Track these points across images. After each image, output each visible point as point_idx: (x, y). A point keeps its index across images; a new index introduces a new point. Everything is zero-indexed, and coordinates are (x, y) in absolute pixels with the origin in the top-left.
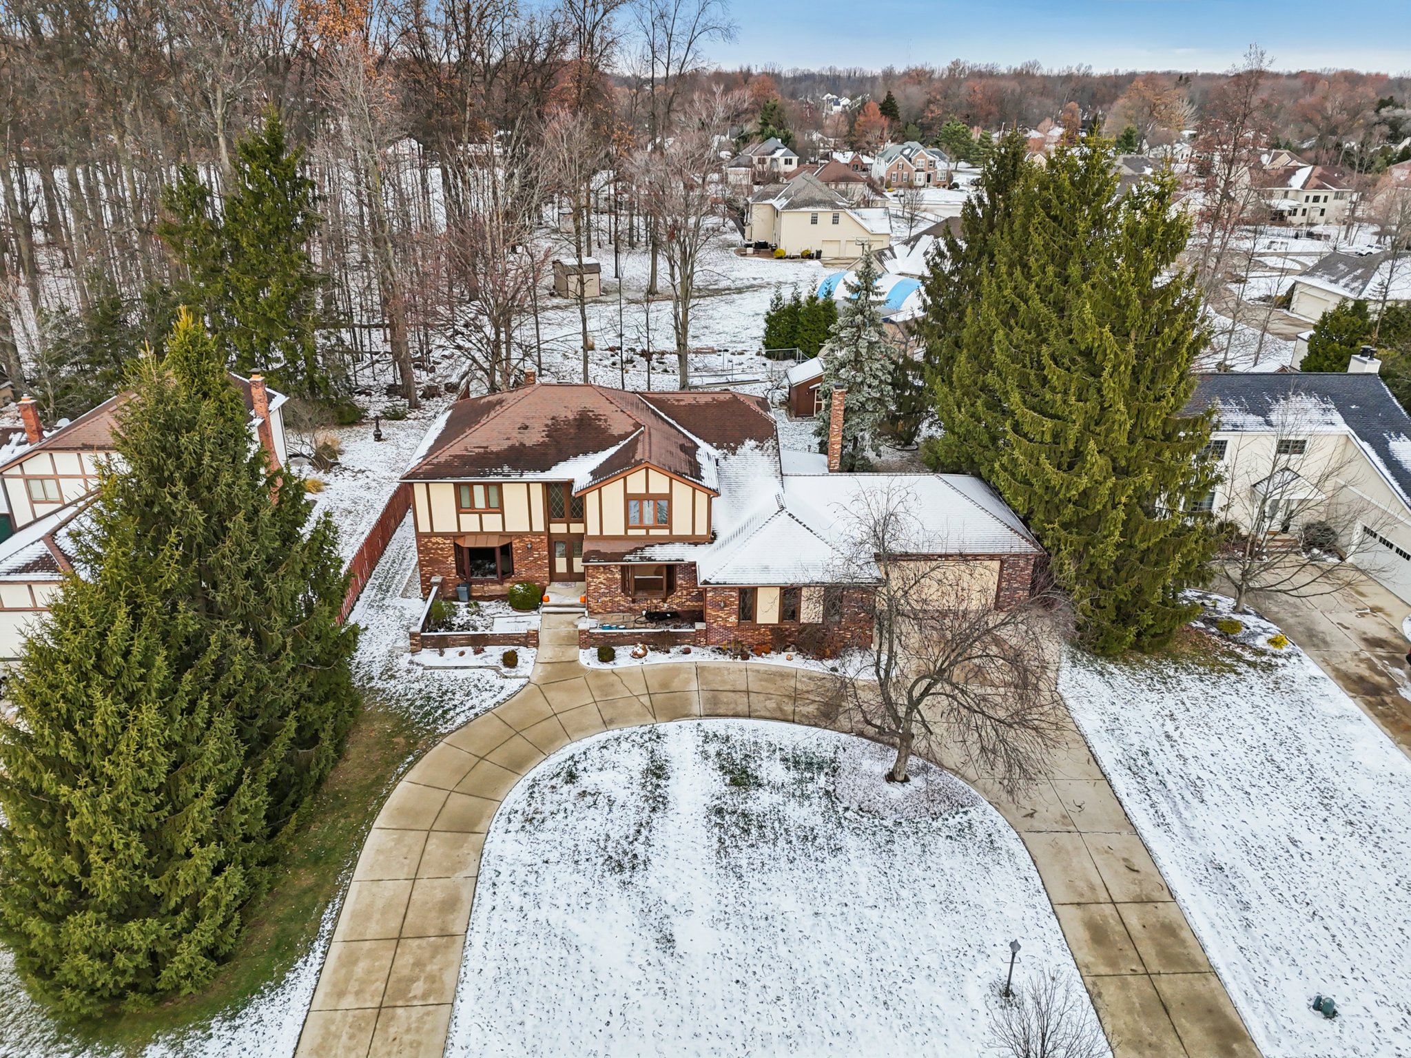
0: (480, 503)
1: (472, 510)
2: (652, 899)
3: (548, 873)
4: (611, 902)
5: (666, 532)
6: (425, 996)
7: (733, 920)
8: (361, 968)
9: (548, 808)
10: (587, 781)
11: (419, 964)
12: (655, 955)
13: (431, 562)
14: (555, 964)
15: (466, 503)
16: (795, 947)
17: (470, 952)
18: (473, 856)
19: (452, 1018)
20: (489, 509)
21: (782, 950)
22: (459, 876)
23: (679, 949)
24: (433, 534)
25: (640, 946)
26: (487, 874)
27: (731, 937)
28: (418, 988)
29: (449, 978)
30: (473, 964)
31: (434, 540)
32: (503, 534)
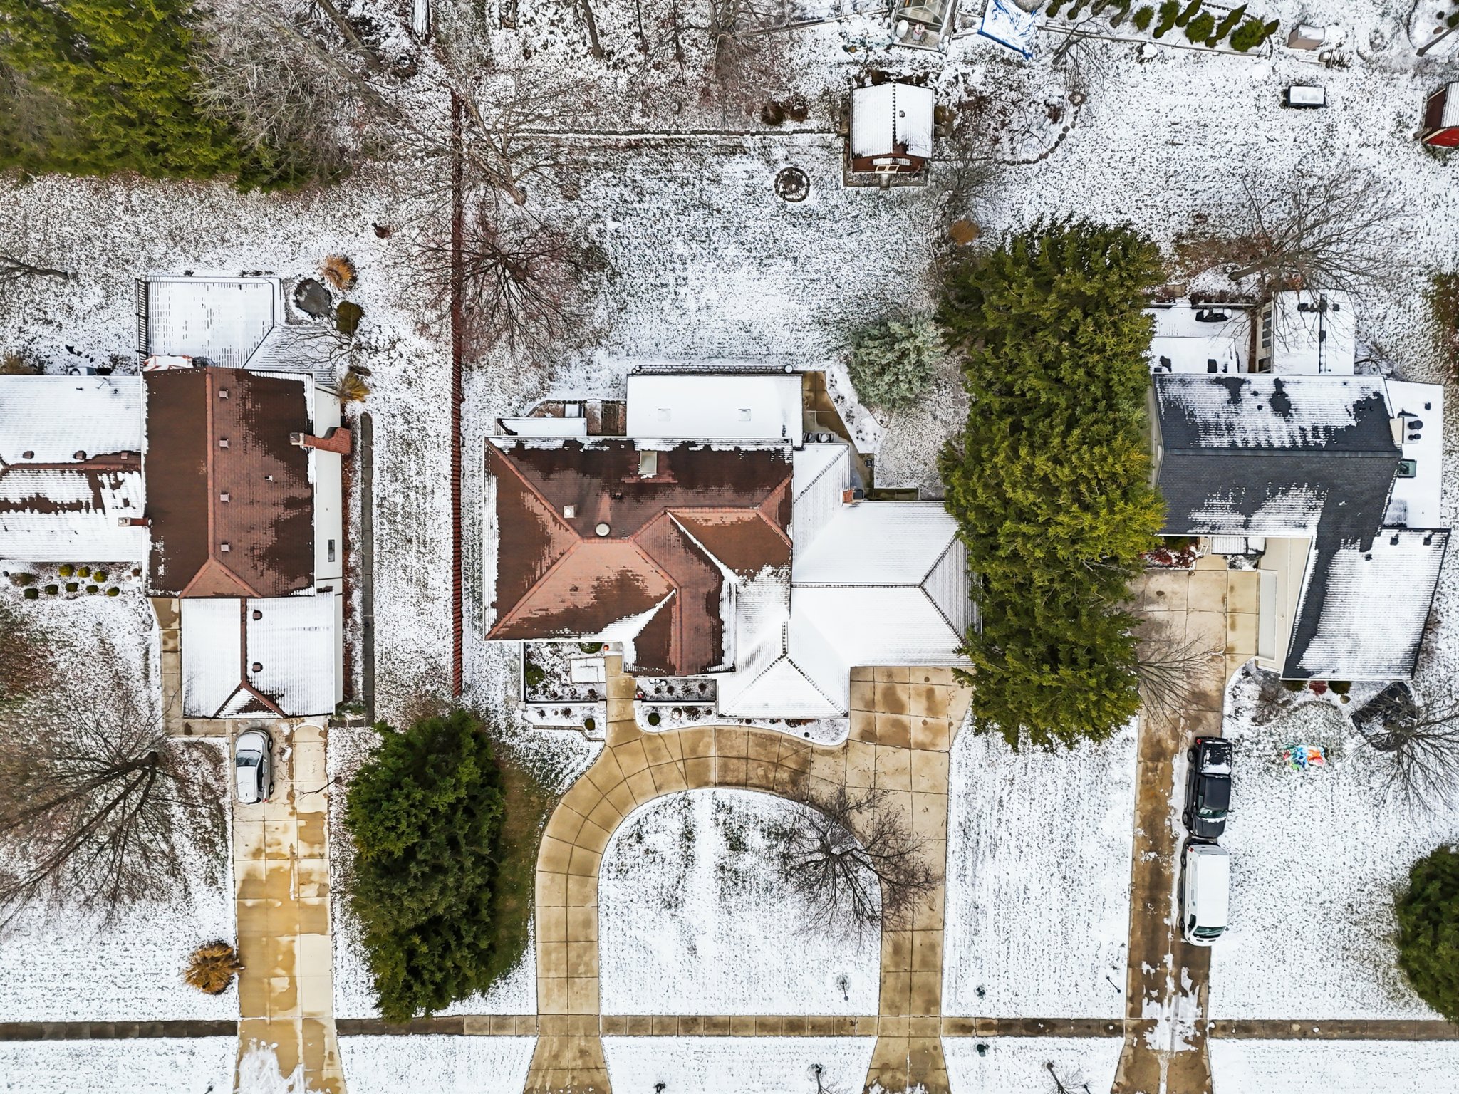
2: (686, 923)
3: (633, 907)
4: (665, 925)
6: (586, 972)
7: (726, 938)
8: (554, 956)
9: (629, 862)
10: (649, 840)
11: (579, 956)
12: (688, 957)
14: (642, 961)
16: (753, 954)
17: (602, 952)
18: (594, 893)
19: (599, 986)
21: (747, 956)
22: (589, 905)
23: (698, 954)
25: (681, 951)
26: (602, 908)
27: (724, 948)
28: (582, 969)
29: (594, 964)
30: (605, 959)
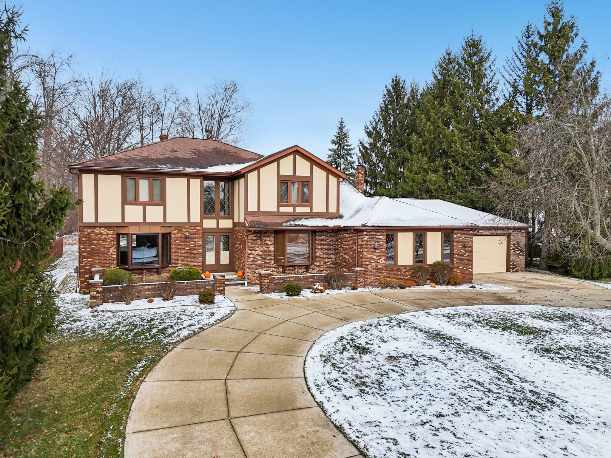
0: (144, 196)
1: (136, 202)
5: (307, 210)
13: (93, 253)
15: (130, 196)
20: (151, 202)
24: (96, 225)
31: (97, 231)
32: (164, 225)
